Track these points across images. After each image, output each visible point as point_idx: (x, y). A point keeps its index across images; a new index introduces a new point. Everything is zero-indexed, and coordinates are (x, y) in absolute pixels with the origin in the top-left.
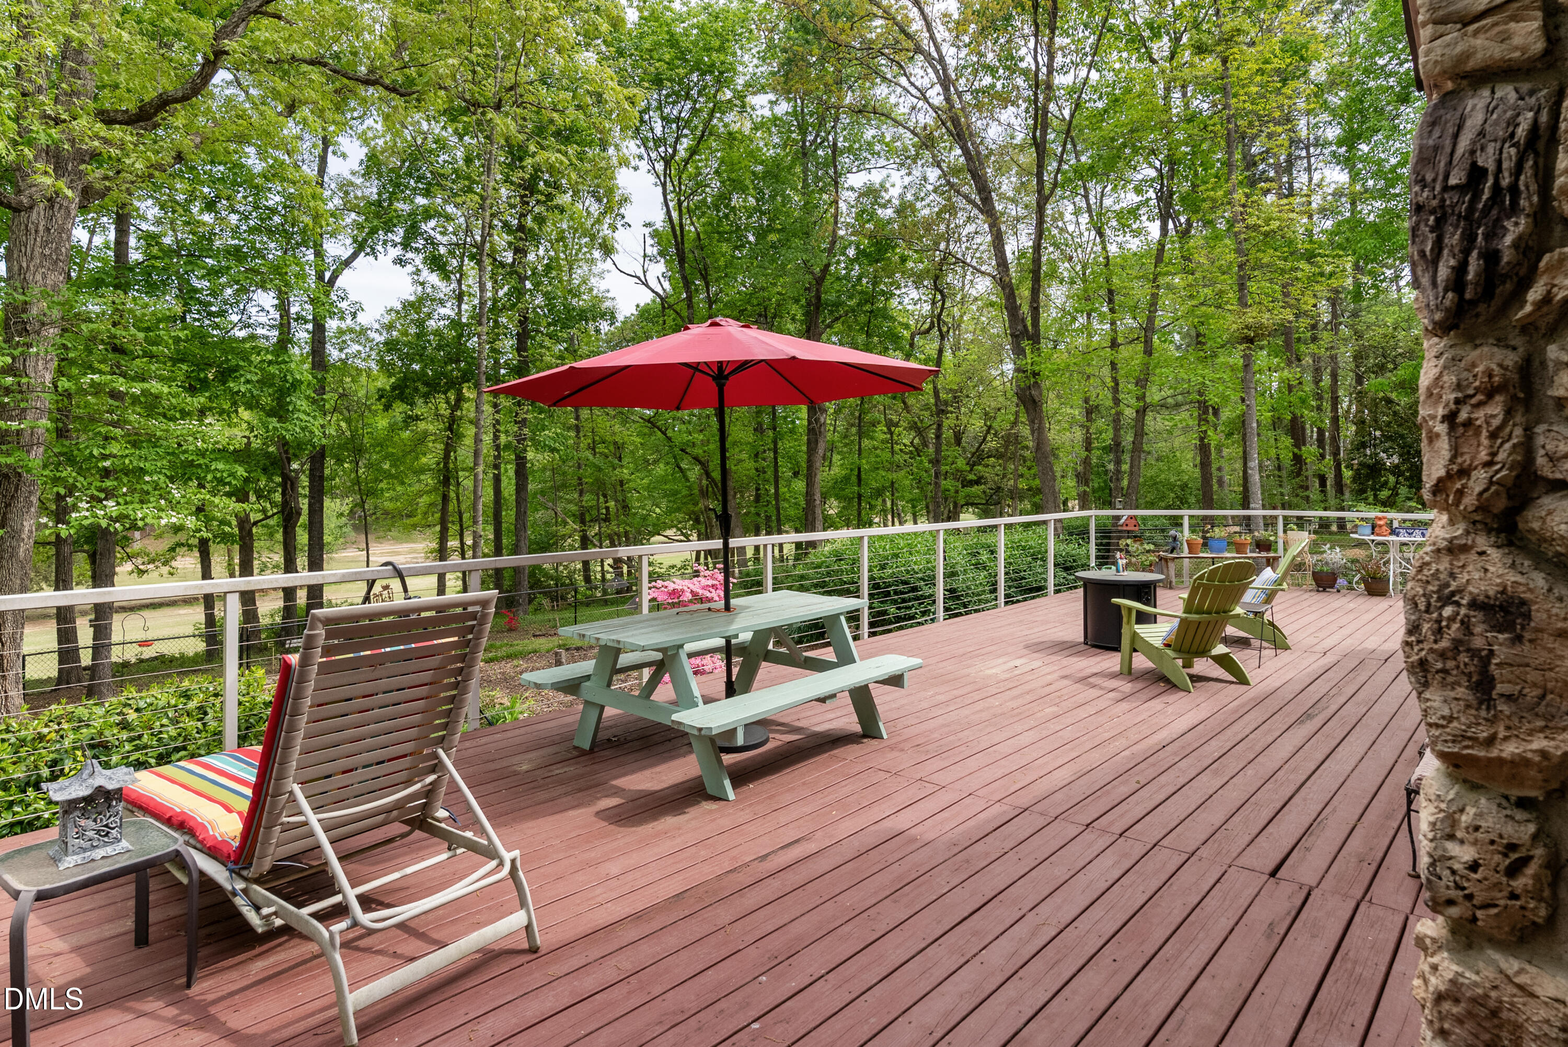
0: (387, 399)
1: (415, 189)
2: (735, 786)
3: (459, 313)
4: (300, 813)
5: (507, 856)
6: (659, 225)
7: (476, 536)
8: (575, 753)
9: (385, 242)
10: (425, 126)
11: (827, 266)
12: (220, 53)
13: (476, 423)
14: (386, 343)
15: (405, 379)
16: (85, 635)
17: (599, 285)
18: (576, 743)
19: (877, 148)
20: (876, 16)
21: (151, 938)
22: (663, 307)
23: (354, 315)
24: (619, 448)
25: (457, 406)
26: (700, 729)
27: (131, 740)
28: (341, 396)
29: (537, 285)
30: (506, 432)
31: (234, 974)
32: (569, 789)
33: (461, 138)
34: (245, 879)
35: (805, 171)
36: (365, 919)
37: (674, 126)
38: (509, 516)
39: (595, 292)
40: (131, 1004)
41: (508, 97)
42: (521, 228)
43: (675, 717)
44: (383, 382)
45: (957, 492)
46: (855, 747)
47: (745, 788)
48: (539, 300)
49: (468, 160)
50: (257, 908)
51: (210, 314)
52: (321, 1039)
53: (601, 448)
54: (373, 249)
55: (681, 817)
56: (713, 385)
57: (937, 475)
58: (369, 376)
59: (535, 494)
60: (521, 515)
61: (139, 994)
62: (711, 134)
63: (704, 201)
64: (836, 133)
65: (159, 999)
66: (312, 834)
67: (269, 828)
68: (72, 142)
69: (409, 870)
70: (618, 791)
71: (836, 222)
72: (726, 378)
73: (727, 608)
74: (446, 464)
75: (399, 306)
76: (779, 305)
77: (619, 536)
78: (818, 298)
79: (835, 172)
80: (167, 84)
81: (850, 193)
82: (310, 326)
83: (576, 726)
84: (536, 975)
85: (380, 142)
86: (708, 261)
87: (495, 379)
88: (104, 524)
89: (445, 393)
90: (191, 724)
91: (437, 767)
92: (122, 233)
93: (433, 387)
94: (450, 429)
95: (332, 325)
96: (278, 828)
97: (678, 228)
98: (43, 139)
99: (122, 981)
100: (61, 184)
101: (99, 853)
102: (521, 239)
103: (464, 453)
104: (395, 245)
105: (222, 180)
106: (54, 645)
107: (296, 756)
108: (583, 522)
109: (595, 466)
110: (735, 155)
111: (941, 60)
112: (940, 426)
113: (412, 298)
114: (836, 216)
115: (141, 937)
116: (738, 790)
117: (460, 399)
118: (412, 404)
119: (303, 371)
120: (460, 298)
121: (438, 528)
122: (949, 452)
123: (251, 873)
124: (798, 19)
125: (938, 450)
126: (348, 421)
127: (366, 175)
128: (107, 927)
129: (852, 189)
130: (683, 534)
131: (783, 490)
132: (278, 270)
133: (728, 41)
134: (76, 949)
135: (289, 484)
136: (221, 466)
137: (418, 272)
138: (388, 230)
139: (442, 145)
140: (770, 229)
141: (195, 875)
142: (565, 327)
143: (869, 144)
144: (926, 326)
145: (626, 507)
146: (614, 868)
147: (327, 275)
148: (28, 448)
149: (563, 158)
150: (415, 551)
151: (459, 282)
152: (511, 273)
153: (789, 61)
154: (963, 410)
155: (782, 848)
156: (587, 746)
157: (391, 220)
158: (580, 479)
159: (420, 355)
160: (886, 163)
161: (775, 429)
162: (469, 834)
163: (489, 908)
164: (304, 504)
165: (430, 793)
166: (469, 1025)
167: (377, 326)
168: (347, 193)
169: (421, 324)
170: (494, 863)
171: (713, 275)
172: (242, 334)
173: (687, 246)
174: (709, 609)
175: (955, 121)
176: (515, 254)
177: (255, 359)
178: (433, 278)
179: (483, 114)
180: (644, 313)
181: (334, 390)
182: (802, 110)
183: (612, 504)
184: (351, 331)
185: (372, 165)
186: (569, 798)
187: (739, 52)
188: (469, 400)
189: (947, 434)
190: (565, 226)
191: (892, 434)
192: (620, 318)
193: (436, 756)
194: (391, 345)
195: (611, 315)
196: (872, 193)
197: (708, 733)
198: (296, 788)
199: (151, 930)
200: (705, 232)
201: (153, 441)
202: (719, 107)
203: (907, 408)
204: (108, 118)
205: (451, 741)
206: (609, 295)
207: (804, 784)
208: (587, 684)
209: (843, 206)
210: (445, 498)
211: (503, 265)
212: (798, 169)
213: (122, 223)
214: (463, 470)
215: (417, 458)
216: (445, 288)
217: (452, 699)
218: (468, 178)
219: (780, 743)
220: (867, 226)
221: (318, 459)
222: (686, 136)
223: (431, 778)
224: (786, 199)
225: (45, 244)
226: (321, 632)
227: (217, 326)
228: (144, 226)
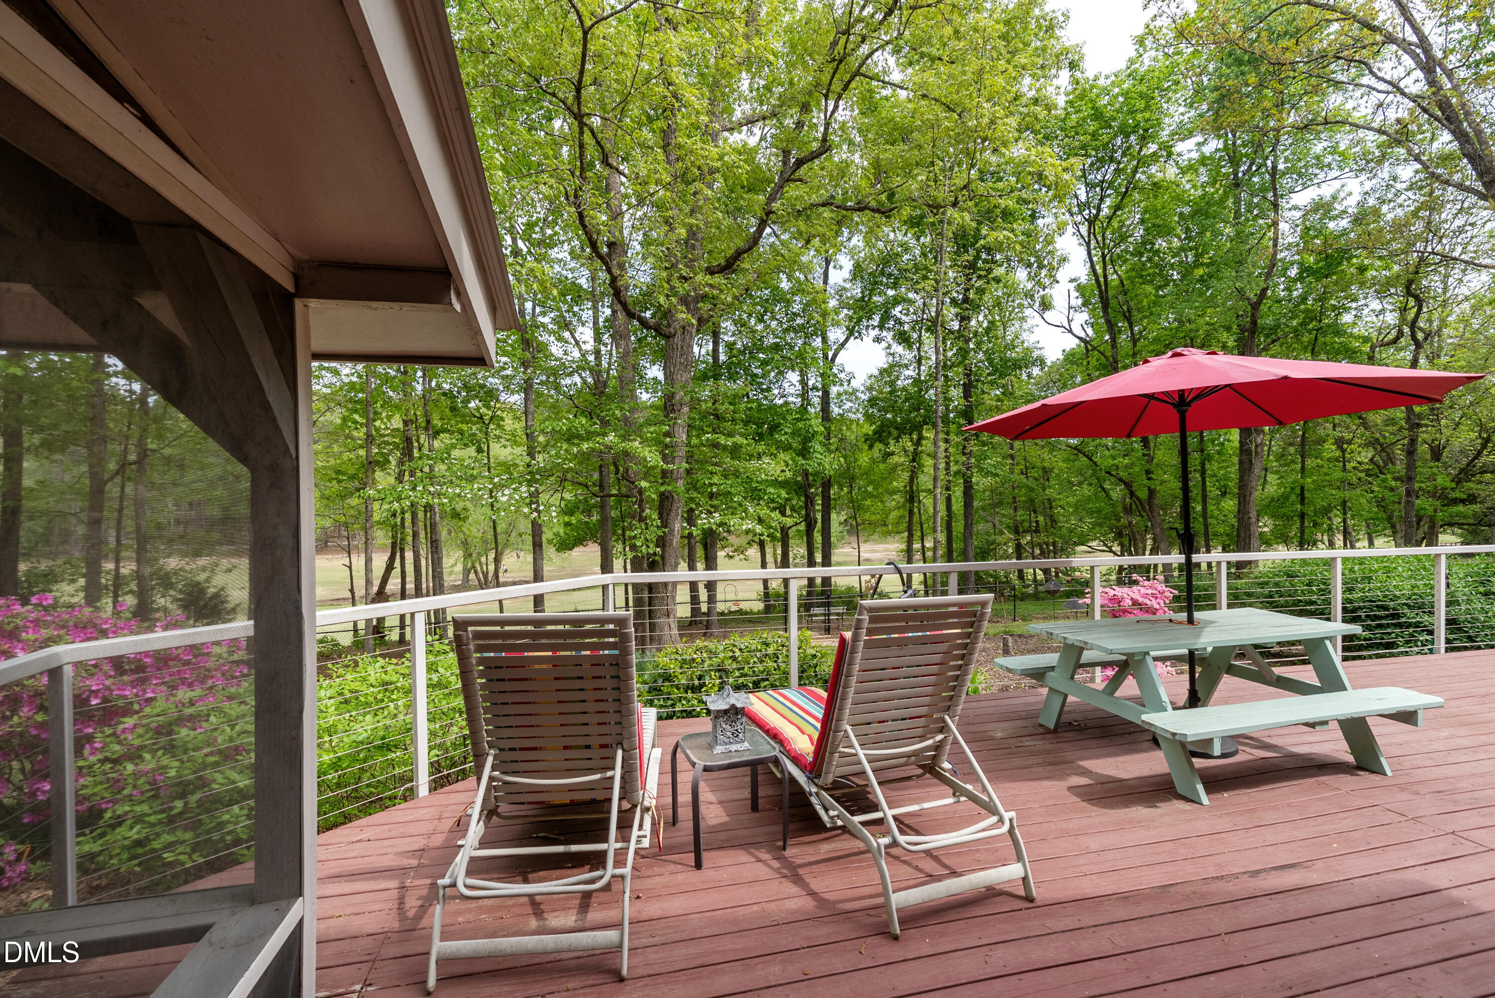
0: (869, 442)
1: (887, 284)
2: (1208, 791)
3: (919, 374)
4: (852, 747)
5: (1007, 816)
6: (1084, 279)
7: (936, 541)
8: (1041, 730)
9: (867, 327)
10: (892, 235)
11: (1264, 291)
12: (769, 213)
13: (934, 456)
14: (869, 401)
15: (882, 426)
16: (703, 595)
17: (1029, 339)
18: (1041, 721)
19: (1329, 159)
20: (1329, 21)
21: (760, 807)
22: (1087, 350)
23: (849, 381)
24: (1046, 472)
25: (918, 443)
26: (1174, 734)
27: (739, 669)
28: (841, 440)
29: (979, 344)
30: (957, 462)
31: (809, 849)
32: (1040, 761)
33: (918, 239)
34: (816, 785)
35: (1237, 202)
36: (902, 839)
37: (1098, 189)
38: (959, 527)
39: (1025, 345)
40: (752, 850)
41: (962, 196)
42: (966, 300)
43: (1144, 717)
44: (869, 429)
45: (1435, 511)
46: (1347, 778)
47: (1218, 796)
48: (981, 356)
49: (924, 255)
50: (826, 810)
51: (763, 390)
52: (872, 919)
53: (1033, 473)
54: (860, 334)
55: (1153, 810)
56: (1175, 414)
57: (1408, 493)
58: (858, 424)
59: (978, 509)
60: (968, 526)
61: (756, 845)
62: (1134, 188)
63: (1126, 251)
64: (1276, 157)
65: (768, 852)
66: (860, 763)
67: (832, 753)
68: (695, 289)
69: (926, 805)
70: (1085, 772)
71: (1275, 245)
72: (1189, 404)
73: (1191, 621)
74: (911, 487)
75: (876, 373)
76: (1208, 334)
77: (1047, 544)
78: (1254, 322)
79: (1275, 195)
80: (740, 243)
81: (1293, 212)
82: (820, 393)
83: (1041, 706)
84: (1035, 924)
85: (862, 255)
86: (1132, 304)
87: (946, 421)
88: (714, 527)
89: (910, 434)
90: (771, 664)
91: (943, 729)
92: (716, 344)
93: (902, 430)
94: (914, 460)
95: (834, 390)
96: (837, 755)
97: (1102, 279)
98: (681, 291)
99: (746, 832)
100: (690, 316)
101: (734, 747)
102: (967, 309)
103: (925, 480)
104: (874, 328)
105: (767, 300)
106: (689, 600)
107: (849, 706)
108: (1017, 532)
109: (1028, 487)
110: (1159, 203)
111: (1423, 41)
112: (1413, 441)
113: (886, 366)
114: (1275, 241)
115: (755, 807)
116: (1211, 796)
117: (921, 438)
118: (887, 444)
119: (816, 424)
120: (919, 362)
121: (906, 534)
122: (1424, 469)
123: (820, 782)
124: (1230, 55)
125: (1411, 466)
126: (845, 457)
127: (854, 279)
128: (735, 792)
129: (1296, 208)
130: (1106, 545)
131: (1211, 508)
132: (801, 355)
133: (1153, 98)
134: (720, 802)
135: (809, 502)
136: (772, 490)
137: (889, 347)
138: (870, 318)
139: (907, 249)
140: (1197, 264)
141: (787, 775)
142: (1001, 376)
143: (1317, 158)
144: (1391, 337)
145: (1054, 521)
146: (1093, 843)
147: (830, 354)
148: (676, 480)
149: (1011, 235)
150: (888, 550)
151: (919, 349)
152: (958, 338)
153: (1223, 97)
154: (1443, 422)
155: (1275, 868)
156: (1051, 726)
157: (871, 310)
158: (1014, 498)
159: (893, 408)
160: (1338, 173)
161: (1202, 451)
162: (969, 787)
163: (986, 850)
164: (819, 516)
165: (938, 747)
166: (984, 949)
167: (862, 388)
168: (841, 296)
169: (892, 383)
170: (995, 819)
171: (1136, 315)
172: (780, 402)
173: (1111, 293)
174: (1171, 620)
175: (1445, 105)
176: (961, 322)
177: (789, 417)
178: (899, 349)
179: (944, 213)
180: (1070, 358)
181: (836, 436)
182: (1234, 144)
183: (1041, 519)
184: (846, 392)
185: (858, 271)
186: (1042, 769)
187: (1165, 106)
188: (927, 438)
189: (1423, 449)
190: (1000, 294)
191: (1343, 451)
192: (1049, 363)
193: (944, 721)
194: (872, 402)
195: (1041, 361)
196: (1323, 208)
197: (1182, 739)
198: (849, 728)
199: (760, 801)
200: (1129, 278)
201: (736, 473)
202: (1143, 162)
203: (1365, 425)
204: (711, 271)
205: (955, 711)
206: (1039, 346)
207: (1289, 805)
208: (1051, 673)
209: (1283, 226)
210: (911, 512)
211: (951, 332)
212: (1230, 202)
213: (716, 335)
214: (923, 491)
215: (891, 483)
216: (906, 355)
217: (957, 678)
218: (926, 268)
219: (1252, 757)
220: (1316, 241)
221: (827, 485)
222: (1109, 196)
223: (939, 737)
224: (1217, 233)
225: (682, 355)
226: (865, 617)
227: (766, 398)
228: (726, 338)
